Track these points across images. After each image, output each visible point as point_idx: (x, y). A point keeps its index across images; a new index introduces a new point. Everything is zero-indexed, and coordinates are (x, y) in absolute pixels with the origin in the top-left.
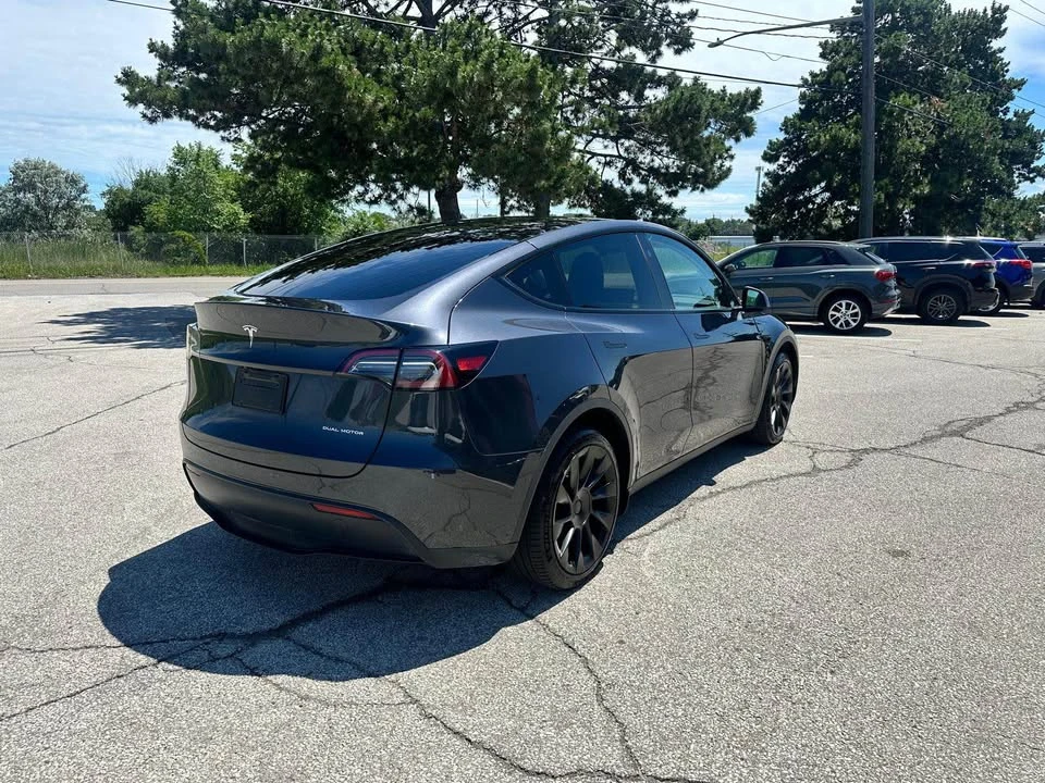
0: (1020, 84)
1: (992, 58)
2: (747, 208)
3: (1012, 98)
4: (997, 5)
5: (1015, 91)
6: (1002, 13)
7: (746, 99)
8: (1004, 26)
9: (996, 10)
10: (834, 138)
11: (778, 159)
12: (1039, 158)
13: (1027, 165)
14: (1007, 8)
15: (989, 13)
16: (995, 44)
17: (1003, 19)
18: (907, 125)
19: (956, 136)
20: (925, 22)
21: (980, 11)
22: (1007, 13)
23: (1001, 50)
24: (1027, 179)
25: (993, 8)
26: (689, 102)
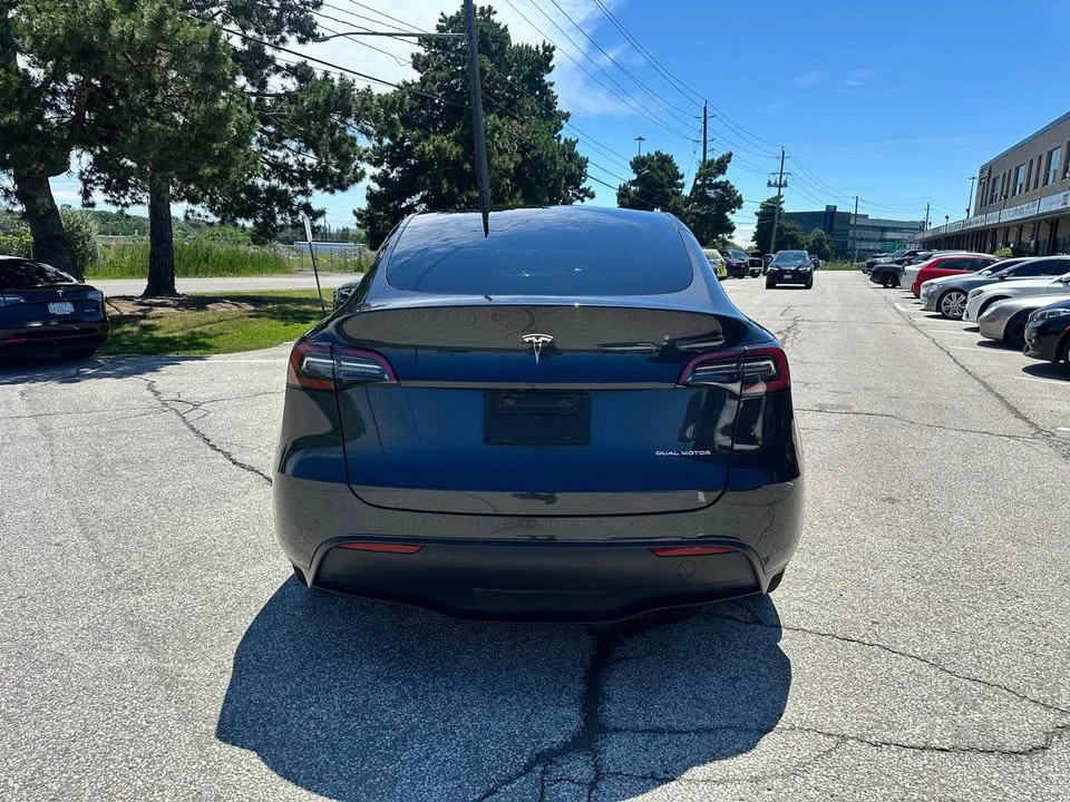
0: (566, 116)
1: (545, 89)
2: (354, 212)
3: (561, 128)
4: (547, 44)
5: (563, 122)
6: (550, 52)
7: (394, 102)
8: (551, 64)
9: (546, 49)
10: (438, 149)
11: (382, 164)
12: (584, 181)
13: (577, 186)
14: (554, 48)
15: (541, 49)
16: (547, 78)
17: (550, 58)
18: (497, 143)
19: (539, 156)
20: (500, 48)
21: (534, 47)
22: (554, 53)
23: (552, 85)
24: (579, 198)
25: (543, 46)
26: (341, 97)
